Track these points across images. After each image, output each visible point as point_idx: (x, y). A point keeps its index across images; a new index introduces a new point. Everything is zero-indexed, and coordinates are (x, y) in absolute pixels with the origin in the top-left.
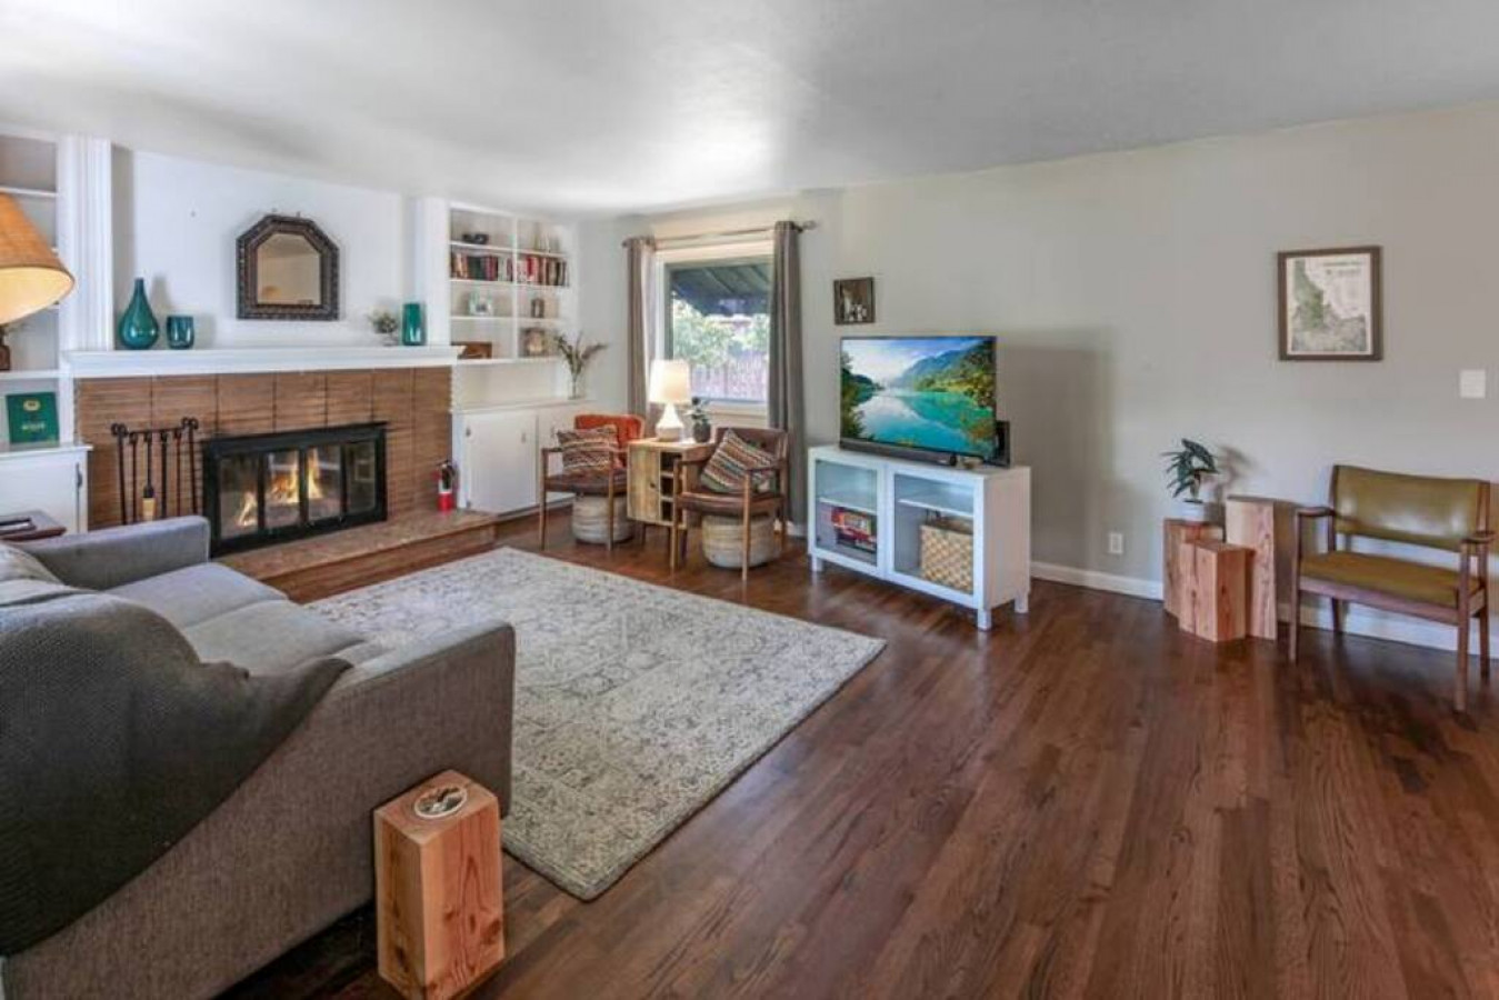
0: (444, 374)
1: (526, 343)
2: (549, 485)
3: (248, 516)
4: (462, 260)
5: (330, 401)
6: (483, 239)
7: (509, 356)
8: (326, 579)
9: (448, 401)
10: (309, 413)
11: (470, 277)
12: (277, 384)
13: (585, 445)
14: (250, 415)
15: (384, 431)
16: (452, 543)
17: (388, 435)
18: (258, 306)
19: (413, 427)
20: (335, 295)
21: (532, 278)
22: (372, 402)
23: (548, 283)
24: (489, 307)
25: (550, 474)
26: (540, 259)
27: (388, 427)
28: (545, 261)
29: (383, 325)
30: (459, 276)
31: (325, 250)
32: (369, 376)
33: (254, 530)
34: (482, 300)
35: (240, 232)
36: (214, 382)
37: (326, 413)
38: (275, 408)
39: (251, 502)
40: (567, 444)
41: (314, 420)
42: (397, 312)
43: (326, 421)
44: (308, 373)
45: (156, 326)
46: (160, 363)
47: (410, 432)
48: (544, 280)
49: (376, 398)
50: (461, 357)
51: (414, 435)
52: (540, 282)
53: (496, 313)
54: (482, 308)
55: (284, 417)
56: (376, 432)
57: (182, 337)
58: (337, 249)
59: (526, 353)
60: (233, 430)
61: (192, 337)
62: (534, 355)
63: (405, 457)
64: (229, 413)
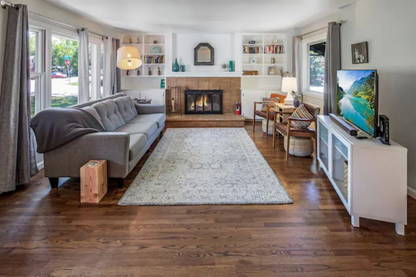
0: (239, 79)
1: (269, 71)
2: (256, 113)
3: (193, 107)
4: (247, 49)
5: (210, 84)
6: (254, 42)
7: (262, 75)
8: (200, 124)
9: (240, 86)
10: (205, 86)
11: (250, 53)
12: (199, 79)
13: (268, 103)
14: (194, 86)
15: (222, 93)
16: (231, 123)
17: (223, 93)
18: (198, 63)
19: (230, 92)
20: (213, 60)
21: (271, 52)
22: (220, 85)
23: (276, 53)
24: (256, 61)
25: (257, 110)
26: (273, 46)
27: (223, 91)
28: (275, 47)
29: (224, 66)
30: (246, 53)
31: (211, 49)
32: (218, 79)
33: (194, 110)
34: (254, 59)
35: (195, 47)
36: (187, 78)
37: (209, 87)
38: (198, 85)
39: (193, 105)
40: (264, 101)
41: (206, 88)
42: (228, 63)
43: (209, 89)
44: (205, 77)
45: (179, 67)
46: (180, 74)
47: (229, 93)
48: (275, 52)
49: (221, 84)
50: (243, 75)
51: (230, 94)
52: (273, 53)
53: (258, 63)
54: (254, 61)
55: (200, 87)
56: (220, 92)
57: (183, 69)
58: (214, 49)
59: (269, 74)
60: (190, 88)
61: (185, 69)
62: (272, 74)
63: (227, 99)
64: (190, 85)
